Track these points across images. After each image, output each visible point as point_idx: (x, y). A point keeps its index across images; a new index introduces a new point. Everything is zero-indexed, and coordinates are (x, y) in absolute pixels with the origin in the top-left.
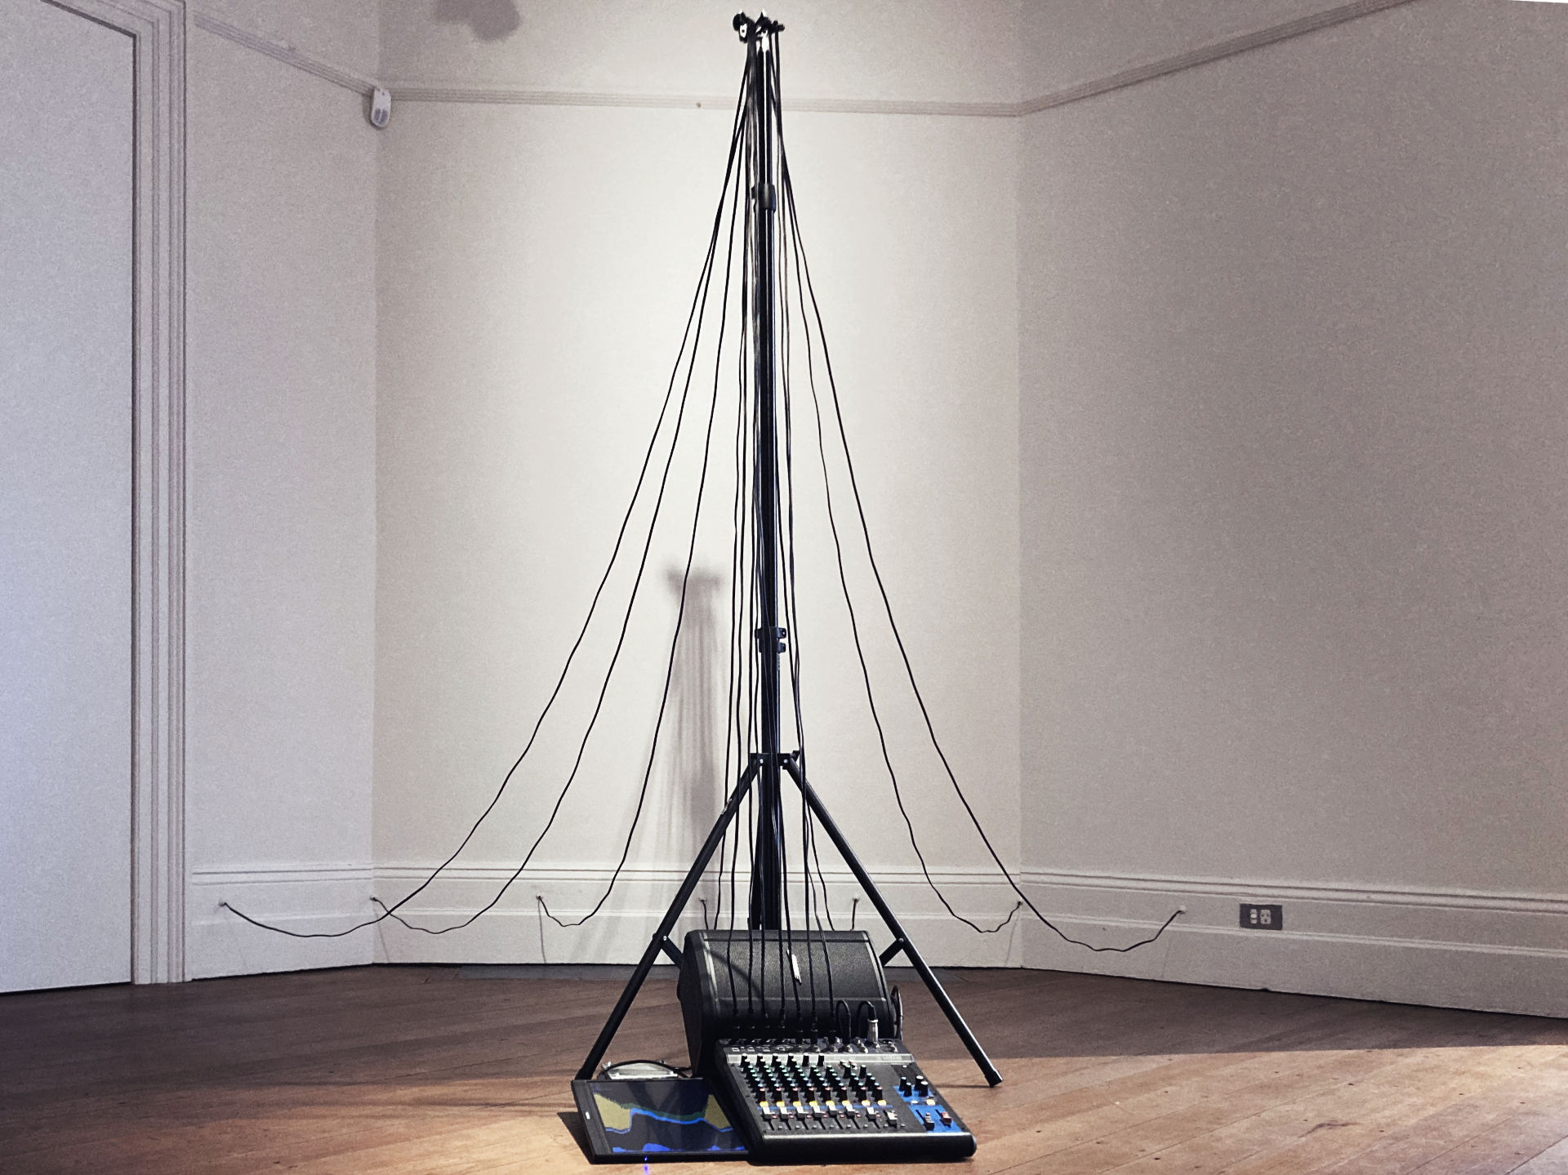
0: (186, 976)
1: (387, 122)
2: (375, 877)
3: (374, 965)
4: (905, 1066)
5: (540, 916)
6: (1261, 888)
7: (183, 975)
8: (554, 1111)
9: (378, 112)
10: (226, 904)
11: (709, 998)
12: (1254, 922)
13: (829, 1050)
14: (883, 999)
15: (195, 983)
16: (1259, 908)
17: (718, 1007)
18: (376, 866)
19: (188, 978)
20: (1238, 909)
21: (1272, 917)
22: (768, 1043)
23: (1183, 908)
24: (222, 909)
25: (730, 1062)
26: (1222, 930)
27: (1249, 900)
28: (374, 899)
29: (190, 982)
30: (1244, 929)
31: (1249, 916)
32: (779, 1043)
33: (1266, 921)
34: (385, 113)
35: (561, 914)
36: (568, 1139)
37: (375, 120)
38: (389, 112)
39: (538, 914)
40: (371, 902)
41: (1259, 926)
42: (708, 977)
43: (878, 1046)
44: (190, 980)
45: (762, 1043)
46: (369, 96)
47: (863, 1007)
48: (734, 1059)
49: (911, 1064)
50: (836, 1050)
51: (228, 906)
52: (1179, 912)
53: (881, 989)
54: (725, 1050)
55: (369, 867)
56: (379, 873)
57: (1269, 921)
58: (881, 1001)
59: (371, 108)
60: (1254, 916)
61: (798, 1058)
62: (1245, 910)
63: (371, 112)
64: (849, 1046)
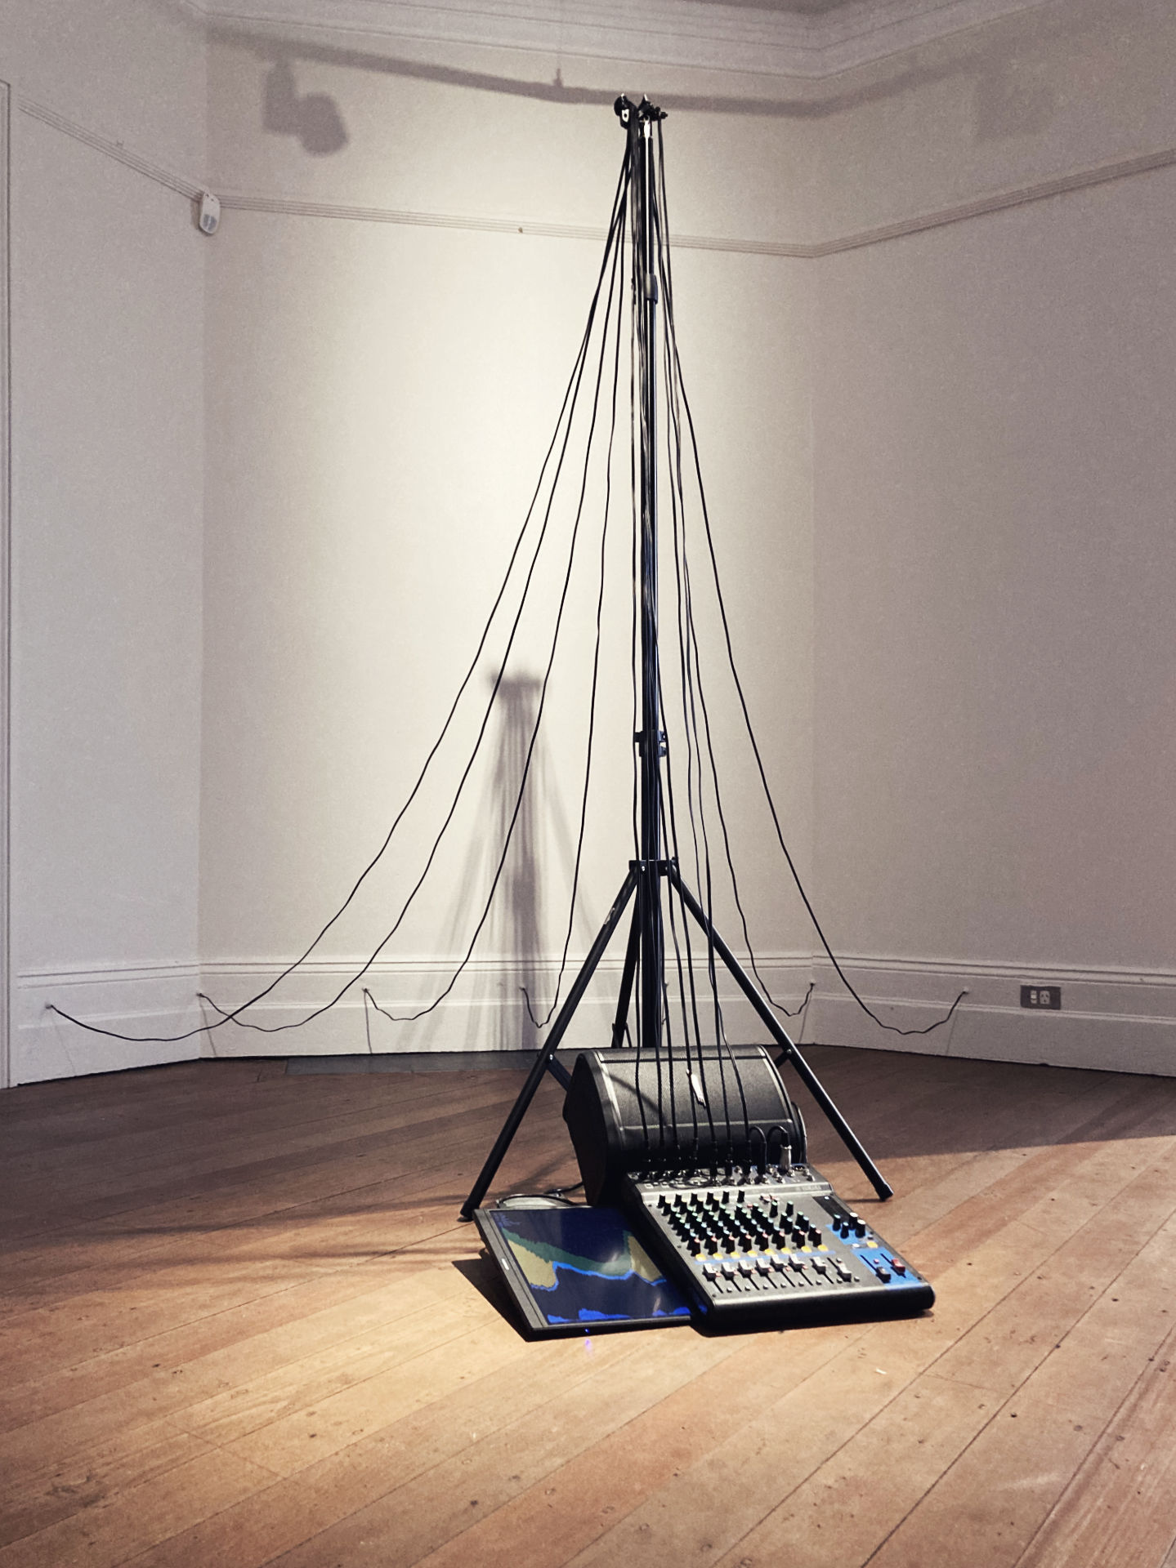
0: (11, 1081)
1: (215, 229)
2: (203, 973)
3: (201, 1059)
4: (827, 1198)
5: (366, 1009)
6: (1041, 971)
7: (9, 1080)
8: (446, 1261)
9: (207, 217)
10: (52, 1006)
11: (614, 1127)
12: (1034, 1002)
13: (744, 1181)
14: (790, 1121)
15: (21, 1088)
16: (1039, 990)
17: (624, 1137)
18: (201, 962)
19: (14, 1084)
20: (1019, 989)
21: (1051, 999)
22: (679, 1177)
23: (966, 989)
24: (48, 1011)
25: (646, 1203)
26: (1003, 1010)
27: (1029, 982)
28: (201, 995)
29: (15, 1087)
30: (1024, 1009)
31: (1029, 997)
32: (690, 1175)
33: (1045, 1001)
34: (213, 221)
35: (388, 1006)
36: (482, 1305)
37: (203, 226)
38: (218, 221)
39: (364, 1006)
40: (198, 998)
41: (1039, 1006)
42: (609, 1104)
43: (793, 1175)
44: (16, 1085)
45: (674, 1176)
46: (198, 200)
47: (774, 1133)
48: (651, 1195)
49: (832, 1194)
50: (753, 1182)
51: (55, 1009)
52: (964, 993)
53: (786, 1109)
54: (639, 1186)
55: (194, 963)
56: (207, 969)
57: (1048, 1002)
58: (788, 1123)
59: (199, 214)
60: (1034, 997)
61: (718, 1192)
62: (1026, 991)
63: (199, 218)
64: (764, 1176)
